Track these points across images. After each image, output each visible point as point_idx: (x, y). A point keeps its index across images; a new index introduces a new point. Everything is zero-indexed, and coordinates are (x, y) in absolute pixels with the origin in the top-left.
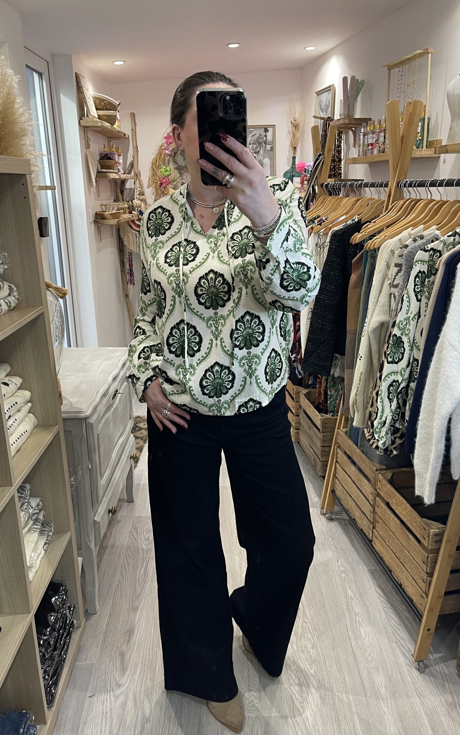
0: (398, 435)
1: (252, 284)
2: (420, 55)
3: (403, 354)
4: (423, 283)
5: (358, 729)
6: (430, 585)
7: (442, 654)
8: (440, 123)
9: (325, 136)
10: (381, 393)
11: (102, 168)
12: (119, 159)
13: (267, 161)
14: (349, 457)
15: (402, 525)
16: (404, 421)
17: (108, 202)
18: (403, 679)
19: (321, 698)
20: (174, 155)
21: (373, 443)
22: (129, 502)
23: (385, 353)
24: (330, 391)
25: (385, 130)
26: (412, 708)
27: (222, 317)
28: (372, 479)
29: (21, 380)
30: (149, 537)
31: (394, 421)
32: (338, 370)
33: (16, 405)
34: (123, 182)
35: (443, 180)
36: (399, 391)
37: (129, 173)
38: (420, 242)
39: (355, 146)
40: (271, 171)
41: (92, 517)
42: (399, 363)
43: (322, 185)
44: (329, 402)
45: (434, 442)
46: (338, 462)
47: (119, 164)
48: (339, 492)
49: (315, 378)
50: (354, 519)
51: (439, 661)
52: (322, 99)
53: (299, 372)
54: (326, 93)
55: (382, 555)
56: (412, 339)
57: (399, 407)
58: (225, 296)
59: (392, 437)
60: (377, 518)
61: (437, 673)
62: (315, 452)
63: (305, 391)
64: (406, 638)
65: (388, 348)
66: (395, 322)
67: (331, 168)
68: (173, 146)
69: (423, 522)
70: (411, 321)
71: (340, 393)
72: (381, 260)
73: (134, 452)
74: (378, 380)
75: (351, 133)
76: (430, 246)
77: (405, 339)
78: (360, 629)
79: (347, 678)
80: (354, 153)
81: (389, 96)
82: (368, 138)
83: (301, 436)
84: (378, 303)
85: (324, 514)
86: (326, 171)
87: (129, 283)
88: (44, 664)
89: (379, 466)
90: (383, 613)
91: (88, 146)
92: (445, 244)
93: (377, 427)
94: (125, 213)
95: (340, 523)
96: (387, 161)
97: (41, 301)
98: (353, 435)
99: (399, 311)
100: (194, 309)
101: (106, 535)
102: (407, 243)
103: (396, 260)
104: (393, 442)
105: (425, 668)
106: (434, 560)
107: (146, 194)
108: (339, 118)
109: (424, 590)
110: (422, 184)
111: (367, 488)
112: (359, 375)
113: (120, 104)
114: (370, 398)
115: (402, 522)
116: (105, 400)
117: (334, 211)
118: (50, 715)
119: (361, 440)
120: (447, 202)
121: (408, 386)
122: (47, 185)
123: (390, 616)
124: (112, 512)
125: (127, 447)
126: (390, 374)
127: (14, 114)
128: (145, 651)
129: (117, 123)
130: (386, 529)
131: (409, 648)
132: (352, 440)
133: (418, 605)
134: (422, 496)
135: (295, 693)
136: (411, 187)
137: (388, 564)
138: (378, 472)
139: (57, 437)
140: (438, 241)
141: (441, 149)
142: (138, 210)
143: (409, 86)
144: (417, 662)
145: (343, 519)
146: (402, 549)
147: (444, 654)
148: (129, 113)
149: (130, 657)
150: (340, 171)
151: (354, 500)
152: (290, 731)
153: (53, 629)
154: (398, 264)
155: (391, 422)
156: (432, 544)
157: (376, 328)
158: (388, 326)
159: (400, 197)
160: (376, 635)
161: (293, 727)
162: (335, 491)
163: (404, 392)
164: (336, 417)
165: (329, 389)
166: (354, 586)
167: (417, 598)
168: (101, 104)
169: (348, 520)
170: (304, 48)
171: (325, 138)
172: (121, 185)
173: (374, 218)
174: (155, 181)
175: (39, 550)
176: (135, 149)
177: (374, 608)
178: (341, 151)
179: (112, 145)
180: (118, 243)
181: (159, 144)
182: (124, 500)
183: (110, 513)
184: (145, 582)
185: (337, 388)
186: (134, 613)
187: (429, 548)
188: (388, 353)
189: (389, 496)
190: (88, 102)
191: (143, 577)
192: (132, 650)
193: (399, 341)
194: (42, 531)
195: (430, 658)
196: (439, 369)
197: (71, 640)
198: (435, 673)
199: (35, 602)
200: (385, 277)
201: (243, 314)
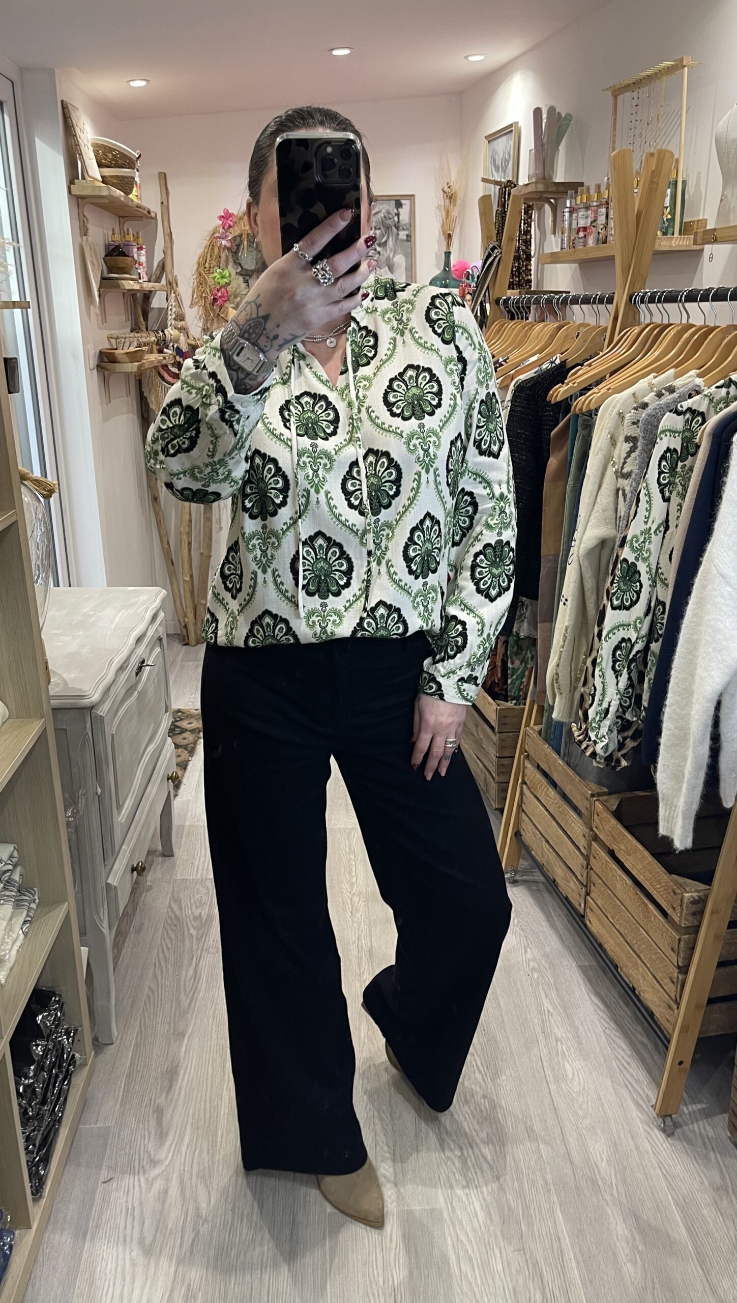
0: (630, 733)
1: (434, 465)
2: (670, 70)
3: (638, 593)
4: (673, 469)
5: (562, 1232)
6: (684, 987)
7: (704, 1106)
8: (703, 189)
9: (502, 214)
10: (601, 662)
11: (110, 271)
12: (139, 255)
13: (400, 260)
14: (545, 774)
15: (636, 888)
16: (640, 709)
17: (121, 331)
18: (637, 1147)
20: (235, 251)
21: (587, 746)
22: (165, 856)
23: (608, 591)
24: (513, 663)
25: (607, 203)
26: (653, 1194)
27: (388, 525)
28: (583, 810)
30: (200, 913)
31: (623, 708)
32: (525, 625)
34: (147, 296)
35: (709, 290)
36: (631, 657)
37: (158, 280)
38: (668, 398)
39: (554, 233)
40: (407, 277)
41: (104, 879)
42: (632, 609)
43: (497, 301)
44: (509, 681)
45: (692, 742)
46: (526, 783)
47: (140, 264)
48: (528, 836)
50: (554, 881)
51: (698, 1115)
52: (497, 148)
54: (504, 138)
55: (601, 940)
56: (654, 567)
57: (631, 685)
58: (391, 489)
59: (620, 738)
60: (594, 878)
61: (696, 1136)
62: (485, 767)
64: (642, 1078)
65: (612, 583)
66: (625, 537)
67: (512, 271)
69: (673, 881)
70: (653, 536)
71: (529, 666)
72: (602, 431)
73: (174, 769)
74: (596, 639)
75: (547, 208)
76: (686, 404)
77: (642, 567)
78: (563, 1065)
80: (554, 244)
81: (614, 142)
82: (577, 217)
84: (597, 507)
86: (505, 276)
88: (27, 1125)
89: (596, 788)
90: (604, 1038)
91: (84, 231)
92: (711, 400)
93: (594, 719)
94: (152, 352)
95: (529, 889)
96: (612, 258)
97: (13, 501)
98: (552, 737)
99: (631, 518)
101: (128, 912)
102: (646, 400)
103: (628, 430)
104: (621, 746)
105: (675, 1128)
106: (690, 946)
107: (187, 318)
108: (527, 182)
109: (673, 995)
110: (671, 298)
111: (577, 827)
112: (563, 631)
113: (140, 156)
114: (581, 671)
115: (637, 882)
116: (123, 677)
117: (520, 345)
118: (36, 1212)
119: (567, 743)
120: (716, 328)
121: (647, 648)
122: (14, 299)
123: (614, 1042)
124: (139, 870)
125: (160, 759)
126: (617, 627)
128: (198, 1106)
129: (134, 192)
130: (609, 895)
131: (647, 1096)
132: (550, 745)
133: (663, 1023)
134: (672, 836)
135: (455, 1170)
136: (654, 302)
137: (612, 955)
138: (595, 799)
139: (42, 739)
140: (700, 396)
141: (707, 237)
142: (173, 346)
143: (651, 125)
144: (661, 1116)
145: (535, 882)
146: (637, 928)
147: (707, 1105)
148: (156, 172)
149: (172, 1115)
150: (529, 277)
151: (553, 848)
152: (447, 1233)
153: (39, 1068)
154: (630, 436)
155: (618, 710)
156: (687, 917)
157: (593, 549)
158: (614, 545)
159: (636, 321)
160: (591, 1073)
161: (451, 1228)
162: (521, 835)
163: (641, 659)
164: (522, 706)
165: (511, 658)
166: (553, 994)
167: (660, 1009)
168: (107, 156)
169: (543, 883)
170: (465, 57)
171: (504, 218)
172: (143, 301)
173: (589, 357)
174: (204, 295)
175: (13, 932)
176: (167, 238)
177: (588, 1029)
178: (530, 241)
179: (128, 230)
180: (139, 406)
181: (211, 228)
182: (157, 853)
183: (135, 872)
184: (195, 990)
185: (525, 657)
186: (178, 1042)
187: (683, 926)
188: (613, 591)
189: (615, 839)
190: (84, 154)
191: (192, 982)
192: (176, 1103)
193: (632, 570)
194: (20, 900)
195: (683, 1111)
196: (700, 617)
197: (71, 1086)
198: (692, 1135)
199: (10, 1020)
200: (608, 460)
201: (422, 517)
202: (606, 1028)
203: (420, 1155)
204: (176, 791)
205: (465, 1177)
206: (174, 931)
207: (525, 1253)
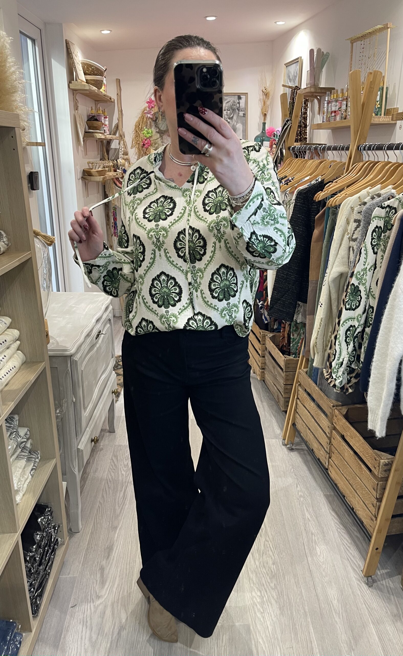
0: (354, 375)
1: (224, 238)
2: (381, 30)
3: (360, 302)
4: (379, 237)
5: (313, 638)
6: (379, 509)
7: (388, 571)
8: (397, 92)
9: (292, 104)
10: (339, 337)
11: (90, 128)
12: (105, 121)
13: (239, 126)
14: (309, 395)
15: (356, 456)
16: (359, 363)
17: (94, 160)
18: (353, 592)
19: (280, 609)
20: (155, 120)
21: (331, 381)
22: (110, 432)
23: (344, 300)
24: (293, 335)
25: (347, 99)
26: (361, 619)
27: (200, 270)
28: (329, 414)
29: (10, 320)
31: (350, 362)
32: (300, 316)
33: (5, 342)
34: (109, 142)
35: (400, 144)
36: (355, 335)
37: (115, 134)
38: (377, 200)
39: (319, 114)
40: (243, 135)
41: (76, 445)
42: (356, 310)
43: (289, 148)
44: (291, 345)
45: (386, 381)
46: (299, 399)
47: (105, 125)
48: (300, 426)
49: (280, 323)
50: (312, 450)
51: (385, 576)
52: (290, 70)
53: (265, 317)
54: (294, 65)
55: (337, 482)
56: (368, 288)
57: (355, 350)
58: (201, 251)
59: (348, 377)
60: (333, 449)
61: (384, 587)
62: (278, 389)
63: (271, 335)
64: (356, 555)
65: (346, 296)
66: (353, 272)
67: (297, 133)
69: (374, 453)
70: (368, 272)
71: (302, 337)
72: (342, 216)
73: (116, 387)
74: (337, 325)
75: (316, 101)
76: (387, 203)
77: (362, 288)
78: (315, 548)
79: (303, 591)
80: (319, 119)
81: (351, 66)
82: (331, 106)
83: (266, 375)
84: (338, 256)
85: (286, 445)
86: (293, 136)
87: (114, 235)
88: (30, 577)
89: (335, 403)
90: (337, 533)
91: (76, 108)
92: (400, 201)
93: (335, 367)
94: (110, 171)
95: (300, 453)
96: (349, 127)
97: (29, 247)
98: (313, 375)
99: (357, 262)
100: (173, 261)
101: (90, 462)
102: (366, 200)
103: (356, 216)
104: (349, 381)
105: (373, 583)
106: (383, 487)
107: (129, 154)
108: (306, 87)
109: (373, 513)
110: (380, 148)
111: (325, 422)
112: (320, 321)
113: (106, 70)
114: (329, 342)
115: (355, 453)
116: (89, 340)
117: (299, 172)
118: (34, 624)
119: (320, 379)
121: (363, 331)
122: (38, 142)
123: (342, 536)
124: (95, 441)
125: (109, 382)
126: (348, 319)
127: (6, 73)
128: (122, 566)
129: (103, 88)
130: (341, 459)
131: (359, 565)
132: (311, 379)
133: (368, 527)
134: (375, 430)
135: (257, 603)
136: (370, 150)
137: (342, 490)
138: (335, 408)
139: (43, 372)
140: (394, 199)
141: (398, 116)
142: (122, 168)
143: (370, 59)
144: (366, 577)
145: (303, 450)
146: (355, 477)
147: (390, 570)
148: (115, 78)
149: (109, 571)
150: (306, 136)
151: (312, 432)
152: (252, 638)
153: (39, 547)
154: (357, 219)
155: (348, 363)
156: (382, 472)
157: (336, 278)
158: (347, 276)
159: (361, 160)
160: (330, 552)
161: (254, 635)
162: (296, 425)
163: (360, 336)
164: (297, 358)
165: (293, 333)
166: (311, 509)
167: (367, 520)
168: (89, 69)
169: (307, 450)
170: (275, 23)
171: (293, 106)
172: (107, 144)
173: (336, 178)
174: (138, 142)
175: (26, 475)
176: (120, 113)
177: (329, 529)
178: (307, 118)
179: (99, 108)
181: (143, 108)
182: (106, 431)
183: (93, 442)
184: (124, 504)
185: (299, 332)
186: (114, 532)
187: (380, 477)
188: (346, 301)
189: (344, 429)
190: (77, 68)
191: (122, 499)
192: (111, 565)
193: (356, 290)
194: (29, 458)
195: (377, 573)
196: (392, 315)
197: (56, 556)
198: (382, 587)
199: (22, 522)
200: (345, 231)
201: (218, 267)
202: (338, 528)
204: (118, 398)
205: (262, 607)
206: (114, 472)
207: (293, 649)
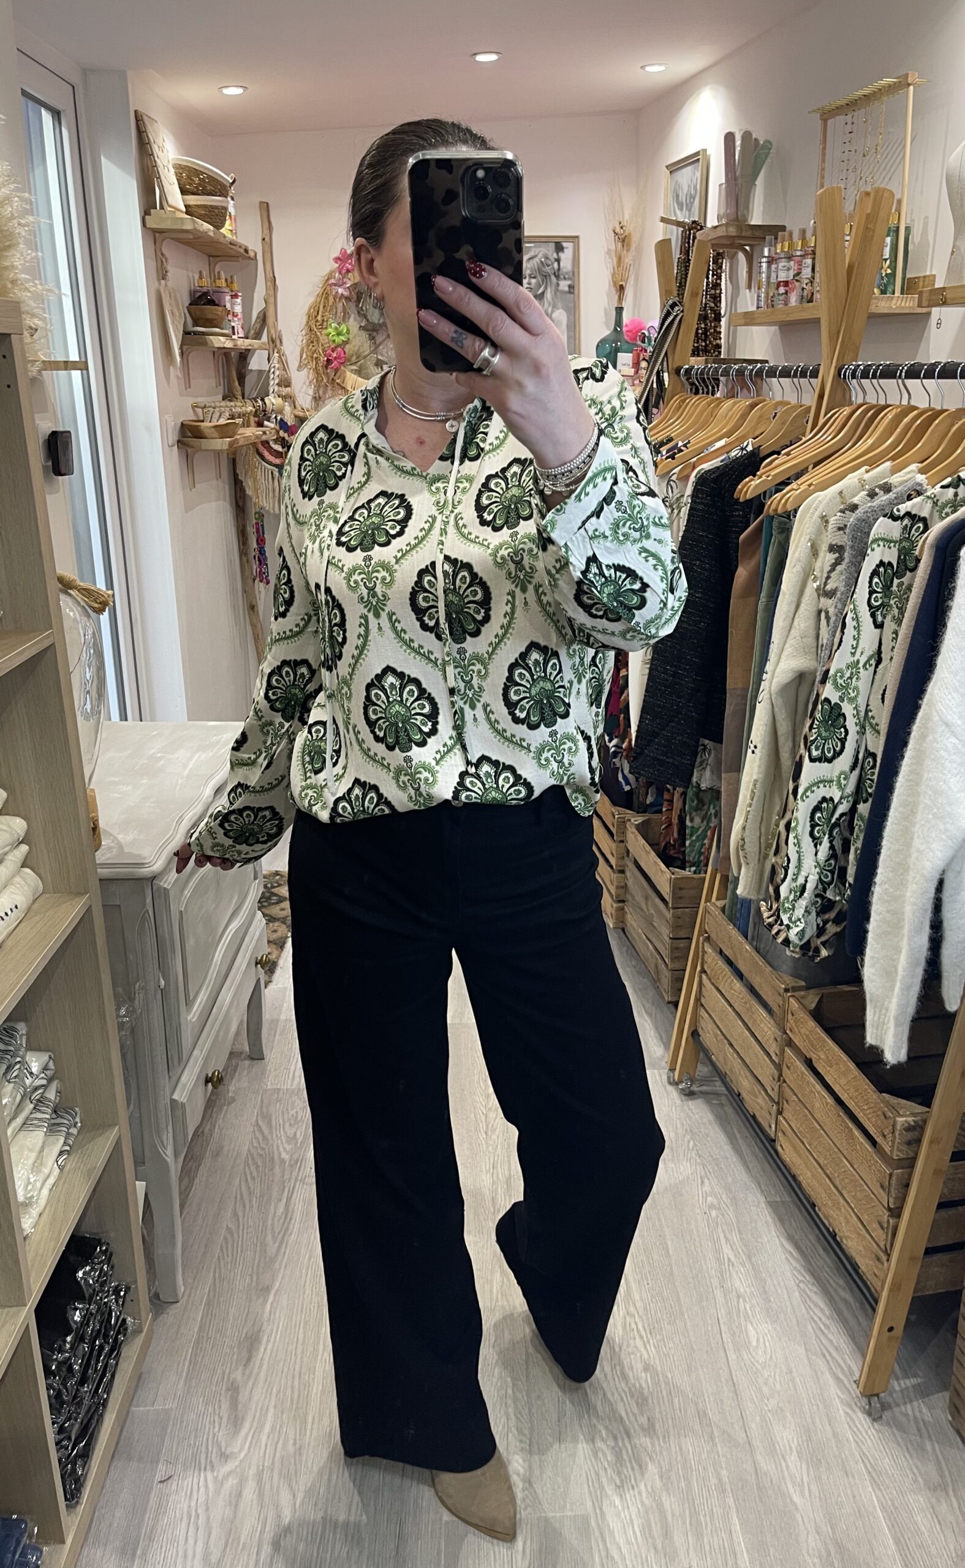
0: (833, 915)
1: (534, 581)
2: (891, 89)
3: (843, 741)
4: (887, 587)
5: (739, 1543)
6: (894, 1234)
7: (919, 1380)
8: (931, 238)
9: (685, 263)
10: (796, 826)
11: (196, 323)
12: (233, 304)
13: (560, 315)
14: (729, 962)
15: (839, 1108)
16: (845, 886)
17: (210, 399)
18: (835, 1434)
20: (358, 296)
21: (779, 931)
22: (252, 1059)
23: (806, 738)
24: (692, 820)
25: (814, 253)
26: (854, 1497)
27: (478, 658)
28: (775, 1008)
29: (4, 795)
30: (295, 1134)
31: (823, 884)
32: (708, 773)
34: (244, 356)
35: (935, 365)
36: (833, 820)
37: (258, 336)
38: (883, 498)
39: (749, 287)
41: (168, 1093)
42: (836, 761)
43: (678, 371)
44: (688, 843)
45: (906, 930)
46: (705, 972)
47: (235, 315)
48: (709, 1037)
49: (660, 792)
50: (739, 1095)
51: (912, 1394)
52: (680, 180)
53: (625, 777)
54: (689, 168)
55: (795, 1171)
56: (862, 709)
57: (833, 855)
58: (478, 613)
59: (819, 920)
60: (788, 1093)
61: (909, 1421)
62: (657, 949)
63: (639, 819)
64: (843, 1345)
65: (811, 728)
66: (827, 671)
67: (697, 333)
68: (354, 278)
69: (882, 1101)
70: (861, 670)
71: (712, 825)
72: (800, 537)
73: (265, 949)
74: (791, 797)
75: (741, 256)
76: (904, 508)
77: (847, 709)
78: (746, 1329)
79: (716, 1433)
80: (748, 301)
81: (823, 177)
82: (777, 268)
83: (629, 917)
84: (793, 631)
85: (675, 1083)
86: (687, 340)
87: (258, 579)
88: (59, 1412)
89: (791, 981)
90: (797, 1294)
91: (162, 274)
92: (935, 503)
93: (787, 898)
94: (248, 426)
95: (709, 1103)
96: (817, 321)
97: (47, 619)
98: (738, 915)
99: (835, 647)
100: (412, 641)
101: (202, 1132)
102: (856, 500)
103: (831, 537)
104: (821, 931)
105: (883, 1410)
106: (904, 1182)
107: (293, 382)
108: (716, 224)
109: (882, 1245)
110: (889, 373)
111: (766, 1028)
112: (751, 786)
113: (234, 181)
114: (774, 835)
115: (839, 1101)
117: (703, 427)
118: (71, 1523)
119: (755, 924)
120: (943, 411)
121: (853, 810)
122: (72, 359)
123: (810, 1298)
124: (214, 1081)
125: (247, 939)
126: (817, 784)
128: (283, 1381)
129: (228, 224)
130: (806, 1116)
131: (849, 1367)
132: (734, 925)
133: (870, 1278)
134: (881, 1046)
135: (607, 1466)
136: (868, 378)
137: (808, 1190)
138: (789, 994)
139: (86, 919)
140: (922, 497)
141: (934, 297)
142: (276, 418)
143: (867, 158)
144: (866, 1396)
145: (717, 1094)
146: (839, 1158)
147: (923, 1380)
148: (257, 201)
149: (250, 1395)
150: (718, 341)
151: (738, 1053)
152: (594, 1547)
153: (80, 1339)
154: (836, 545)
155: (817, 887)
156: (901, 1147)
157: (788, 684)
158: (815, 681)
159: (846, 401)
160: (780, 1339)
161: (600, 1540)
162: (699, 1036)
163: (846, 823)
164: (702, 875)
165: (690, 814)
166: (735, 1238)
167: (867, 1261)
168: (192, 180)
169: (726, 1095)
170: (642, 67)
171: (687, 268)
172: (239, 361)
173: (788, 443)
174: (315, 355)
175: (45, 1167)
176: (269, 283)
177: (779, 1283)
178: (720, 297)
179: (219, 272)
180: (233, 493)
181: (325, 272)
182: (243, 1055)
183: (210, 1084)
184: (286, 1231)
185: (707, 813)
186: (261, 1300)
187: (895, 1158)
188: (812, 739)
189: (813, 1045)
190: (162, 177)
191: (282, 1221)
192: (256, 1379)
193: (835, 713)
194: (55, 1124)
195: (893, 1387)
196: (918, 774)
197: (121, 1360)
198: (904, 1420)
199: (37, 1281)
200: (807, 573)
201: (523, 649)
202: (800, 1281)
203: (563, 1446)
204: (270, 977)
205: (619, 1473)
206: (261, 1156)
